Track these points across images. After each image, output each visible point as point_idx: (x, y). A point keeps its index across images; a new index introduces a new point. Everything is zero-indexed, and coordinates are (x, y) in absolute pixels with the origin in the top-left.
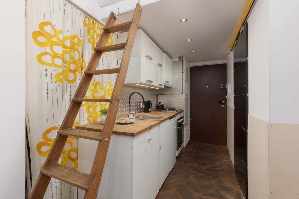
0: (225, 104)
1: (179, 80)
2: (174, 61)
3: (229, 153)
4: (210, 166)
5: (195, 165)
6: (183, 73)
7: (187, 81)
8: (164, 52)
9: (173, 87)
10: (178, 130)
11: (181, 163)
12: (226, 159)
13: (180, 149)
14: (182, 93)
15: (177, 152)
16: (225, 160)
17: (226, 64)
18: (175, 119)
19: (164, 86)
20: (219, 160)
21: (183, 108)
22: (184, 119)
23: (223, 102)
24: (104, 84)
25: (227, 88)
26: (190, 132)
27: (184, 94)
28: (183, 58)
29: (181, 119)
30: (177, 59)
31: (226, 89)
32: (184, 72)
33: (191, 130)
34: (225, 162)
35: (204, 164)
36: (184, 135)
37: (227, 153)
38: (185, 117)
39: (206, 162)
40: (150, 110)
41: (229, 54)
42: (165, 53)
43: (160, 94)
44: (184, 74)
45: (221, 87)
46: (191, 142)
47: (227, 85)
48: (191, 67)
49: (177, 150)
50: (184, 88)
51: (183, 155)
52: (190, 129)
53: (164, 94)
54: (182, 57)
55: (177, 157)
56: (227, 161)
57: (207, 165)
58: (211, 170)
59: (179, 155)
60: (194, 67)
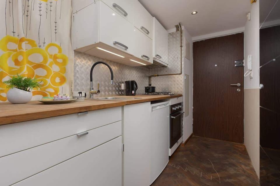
0: (242, 87)
1: (176, 57)
2: (170, 32)
3: (247, 154)
4: (218, 175)
5: (195, 171)
6: (181, 46)
7: (187, 57)
8: (153, 15)
9: (168, 66)
10: (172, 120)
11: (174, 167)
12: (245, 165)
13: (176, 146)
14: (180, 73)
15: (170, 150)
16: (243, 166)
17: (243, 32)
18: (167, 104)
19: (154, 61)
20: (234, 165)
21: (181, 92)
22: (182, 106)
23: (239, 84)
24: (42, 44)
25: (244, 65)
26: (192, 123)
27: (183, 73)
28: (181, 27)
29: (179, 106)
30: (174, 30)
31: (243, 67)
32: (183, 45)
33: (194, 122)
34: (243, 170)
35: (210, 171)
36: (182, 127)
37: (245, 154)
38: (184, 104)
39: (213, 168)
40: (133, 92)
41: (249, 14)
42: (154, 17)
43: (152, 76)
44: (183, 48)
45: (236, 65)
46: (193, 136)
47: (244, 61)
48: (193, 43)
49: (171, 148)
50: (183, 66)
51: (180, 153)
52: (193, 119)
53: (158, 75)
54: (180, 25)
55: (169, 157)
56: (247, 168)
57: (215, 172)
58: (220, 182)
59: (173, 154)
60: (198, 42)
